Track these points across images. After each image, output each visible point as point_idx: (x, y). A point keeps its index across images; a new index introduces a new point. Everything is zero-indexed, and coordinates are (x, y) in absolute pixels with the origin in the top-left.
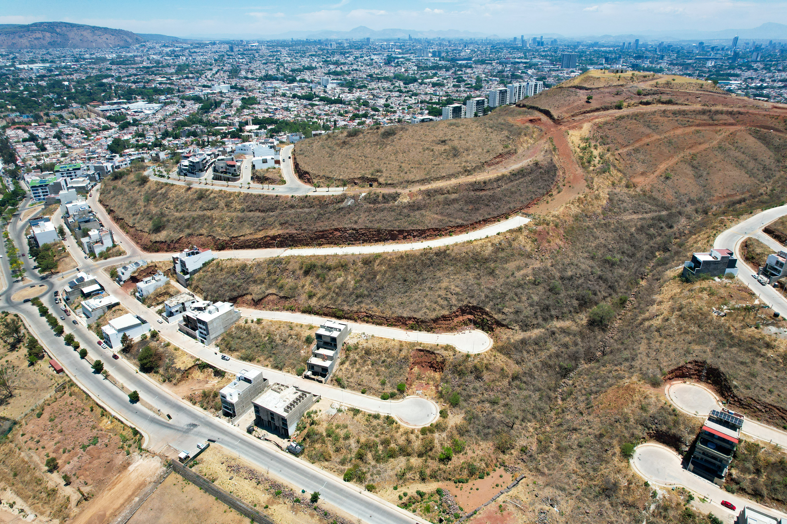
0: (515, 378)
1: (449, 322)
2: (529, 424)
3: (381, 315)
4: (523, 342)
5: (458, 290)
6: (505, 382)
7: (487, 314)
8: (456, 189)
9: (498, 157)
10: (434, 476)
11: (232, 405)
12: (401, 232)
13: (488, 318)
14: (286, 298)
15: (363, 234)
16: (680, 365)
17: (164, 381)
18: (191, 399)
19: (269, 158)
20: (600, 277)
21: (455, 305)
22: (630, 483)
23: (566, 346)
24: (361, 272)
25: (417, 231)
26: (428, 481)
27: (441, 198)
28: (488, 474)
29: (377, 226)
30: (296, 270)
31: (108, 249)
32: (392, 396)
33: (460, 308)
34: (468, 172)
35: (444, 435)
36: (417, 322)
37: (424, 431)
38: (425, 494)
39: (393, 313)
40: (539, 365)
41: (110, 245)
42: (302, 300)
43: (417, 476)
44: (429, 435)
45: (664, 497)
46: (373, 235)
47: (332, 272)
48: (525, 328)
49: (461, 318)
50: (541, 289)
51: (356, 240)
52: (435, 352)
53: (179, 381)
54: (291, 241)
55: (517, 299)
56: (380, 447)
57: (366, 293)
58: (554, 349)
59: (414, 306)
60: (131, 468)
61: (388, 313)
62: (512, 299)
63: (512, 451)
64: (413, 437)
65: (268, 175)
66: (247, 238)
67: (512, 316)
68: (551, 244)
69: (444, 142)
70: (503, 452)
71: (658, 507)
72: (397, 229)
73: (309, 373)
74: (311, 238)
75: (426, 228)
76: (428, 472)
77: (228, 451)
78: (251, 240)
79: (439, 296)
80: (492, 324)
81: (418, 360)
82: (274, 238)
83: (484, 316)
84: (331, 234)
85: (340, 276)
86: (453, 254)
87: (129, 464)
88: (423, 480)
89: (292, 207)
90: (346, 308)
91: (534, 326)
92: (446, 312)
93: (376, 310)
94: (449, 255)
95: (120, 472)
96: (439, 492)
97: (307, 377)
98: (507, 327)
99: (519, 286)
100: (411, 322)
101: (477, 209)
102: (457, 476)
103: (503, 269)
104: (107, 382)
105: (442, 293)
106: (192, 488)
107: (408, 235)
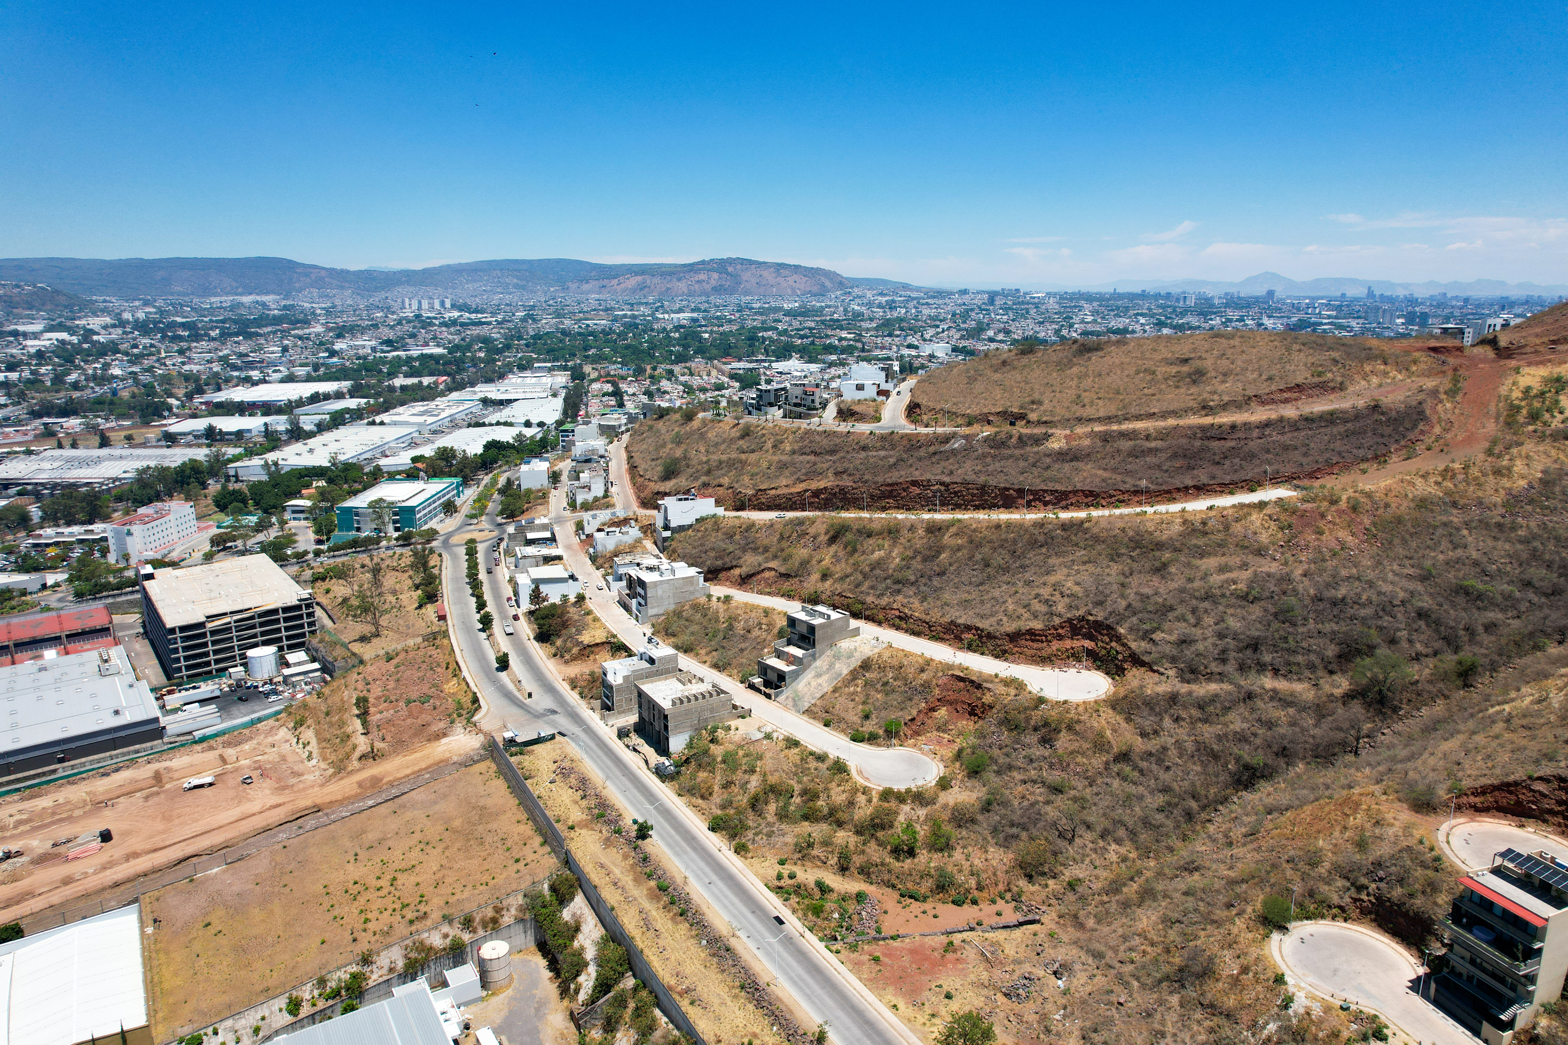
0: (1124, 757)
1: (1040, 645)
2: (1114, 846)
3: (923, 617)
4: (1173, 698)
5: (1076, 589)
6: (1098, 762)
7: (1118, 638)
8: (1163, 435)
9: (1289, 389)
10: (865, 872)
11: (610, 687)
12: (1021, 492)
13: (1119, 648)
14: (786, 576)
15: (955, 493)
16: (1511, 778)
17: (555, 655)
18: (573, 684)
19: (868, 383)
20: (1422, 614)
21: (1060, 615)
22: (1245, 970)
23: (1270, 725)
24: (919, 544)
25: (1053, 492)
26: (852, 875)
27: (1126, 445)
28: (975, 902)
29: (982, 479)
30: (819, 535)
31: (596, 499)
32: (871, 739)
33: (1069, 621)
34: (1206, 408)
35: (922, 812)
36: (980, 637)
37: (887, 794)
38: (831, 890)
39: (943, 615)
40: (1190, 746)
41: (600, 493)
42: (812, 583)
43: (833, 861)
44: (893, 804)
45: (1308, 1014)
46: (973, 495)
47: (871, 541)
48: (1188, 676)
49: (1068, 643)
50: (1256, 611)
51: (942, 502)
52: (985, 685)
53: (574, 659)
54: (841, 500)
55: (1192, 621)
56: (797, 800)
57: (912, 578)
58: (1238, 725)
59: (986, 608)
60: (444, 741)
61: (935, 616)
62: (1182, 618)
63: (1051, 882)
64: (861, 799)
65: (857, 408)
66: (779, 492)
67: (1168, 649)
68: (1324, 537)
69: (1186, 361)
70: (1030, 877)
71: (1285, 1029)
72: (1016, 487)
73: (757, 680)
74: (872, 497)
75: (1070, 489)
76: (857, 860)
77: (573, 749)
78: (782, 497)
79: (1037, 596)
80: (1124, 660)
81: (951, 696)
82: (816, 493)
83: (1114, 644)
84: (904, 490)
85: (880, 548)
86: (1095, 530)
87: (445, 735)
88: (843, 869)
89: (864, 448)
90: (869, 599)
91: (1210, 677)
92: (1037, 625)
93: (917, 609)
94: (1086, 531)
95: (429, 740)
96: (860, 897)
97: (752, 687)
98: (1149, 667)
99: (1207, 597)
100: (971, 636)
101: (1192, 468)
102: (910, 885)
103: (1189, 565)
104: (485, 642)
105: (1045, 592)
106: (500, 785)
107: (1034, 500)
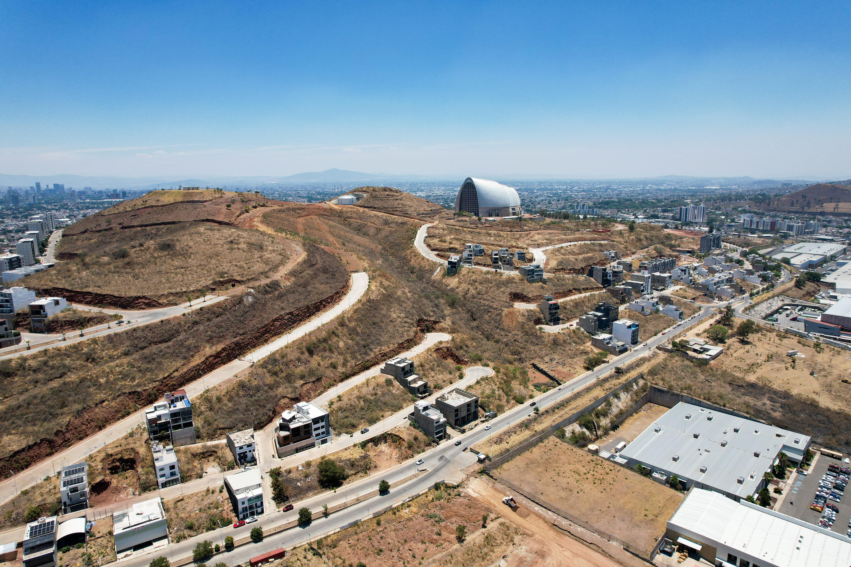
1: (418, 334)
3: (389, 349)
5: (403, 315)
8: (303, 268)
11: (443, 425)
12: (321, 302)
13: (429, 323)
14: (318, 380)
15: (298, 315)
16: (508, 299)
17: (366, 473)
22: (554, 337)
25: (329, 298)
27: (305, 275)
29: (302, 305)
30: (300, 357)
34: (285, 257)
36: (409, 342)
39: (394, 345)
42: (330, 374)
46: (305, 312)
47: (330, 342)
51: (293, 323)
57: (365, 342)
59: (398, 335)
61: (392, 347)
66: (182, 371)
72: (318, 301)
73: (420, 395)
74: (256, 338)
75: (332, 294)
78: (190, 370)
80: (432, 325)
82: (217, 355)
83: (426, 323)
84: (272, 326)
85: (338, 342)
89: (197, 323)
92: (415, 329)
93: (385, 349)
97: (422, 398)
98: (439, 322)
100: (406, 345)
101: (334, 275)
104: (331, 517)
